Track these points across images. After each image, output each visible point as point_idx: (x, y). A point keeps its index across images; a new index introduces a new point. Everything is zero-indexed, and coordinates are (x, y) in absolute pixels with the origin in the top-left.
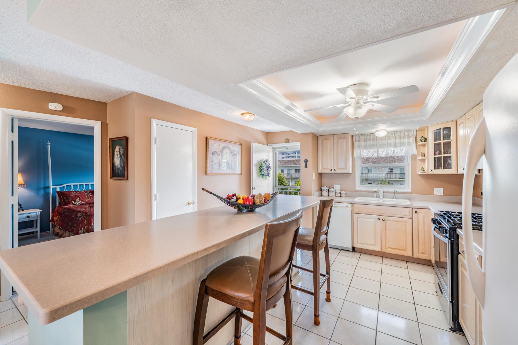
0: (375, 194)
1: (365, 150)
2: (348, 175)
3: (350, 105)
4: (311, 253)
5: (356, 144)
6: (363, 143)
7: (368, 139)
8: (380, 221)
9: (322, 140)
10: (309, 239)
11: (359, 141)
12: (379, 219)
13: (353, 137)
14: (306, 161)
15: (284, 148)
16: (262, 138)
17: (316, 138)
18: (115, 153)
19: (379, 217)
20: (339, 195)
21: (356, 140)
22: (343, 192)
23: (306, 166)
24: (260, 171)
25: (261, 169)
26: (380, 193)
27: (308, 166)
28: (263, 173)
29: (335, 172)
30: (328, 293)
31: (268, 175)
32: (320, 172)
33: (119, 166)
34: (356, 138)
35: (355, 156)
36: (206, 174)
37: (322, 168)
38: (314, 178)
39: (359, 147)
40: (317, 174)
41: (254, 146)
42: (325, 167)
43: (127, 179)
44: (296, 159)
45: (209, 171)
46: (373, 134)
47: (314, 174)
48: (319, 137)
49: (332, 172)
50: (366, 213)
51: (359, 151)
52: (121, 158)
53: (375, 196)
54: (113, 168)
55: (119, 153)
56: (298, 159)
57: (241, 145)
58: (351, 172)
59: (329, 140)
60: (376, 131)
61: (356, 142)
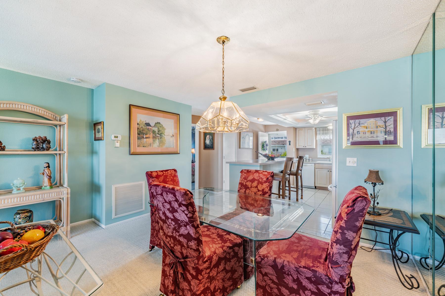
0: (328, 160)
1: (323, 136)
2: (313, 149)
3: (311, 119)
4: (295, 177)
5: (318, 132)
6: (321, 132)
7: (324, 130)
8: (329, 172)
9: (299, 130)
10: (294, 171)
11: (320, 131)
12: (328, 171)
13: (316, 128)
14: (290, 142)
15: (275, 134)
16: (262, 128)
17: (295, 129)
18: (206, 138)
19: (329, 170)
20: (308, 160)
21: (318, 130)
22: (310, 159)
23: (290, 144)
24: (263, 147)
25: (263, 146)
26: (330, 159)
27: (291, 144)
28: (264, 148)
29: (305, 148)
30: (302, 196)
31: (267, 150)
32: (297, 147)
33: (209, 144)
34: (318, 129)
35: (317, 139)
36: (240, 148)
37: (299, 146)
38: (294, 151)
39: (319, 134)
40: (296, 149)
41: (260, 133)
42: (300, 145)
43: (214, 149)
44: (283, 139)
45: (241, 147)
46: (327, 127)
47: (294, 148)
48: (297, 129)
49: (304, 148)
50: (322, 168)
51: (319, 136)
52: (210, 140)
53: (328, 161)
54: (205, 145)
55: (209, 138)
56: (285, 139)
57: (254, 133)
58: (315, 148)
59: (303, 131)
60: (328, 126)
61: (318, 131)
